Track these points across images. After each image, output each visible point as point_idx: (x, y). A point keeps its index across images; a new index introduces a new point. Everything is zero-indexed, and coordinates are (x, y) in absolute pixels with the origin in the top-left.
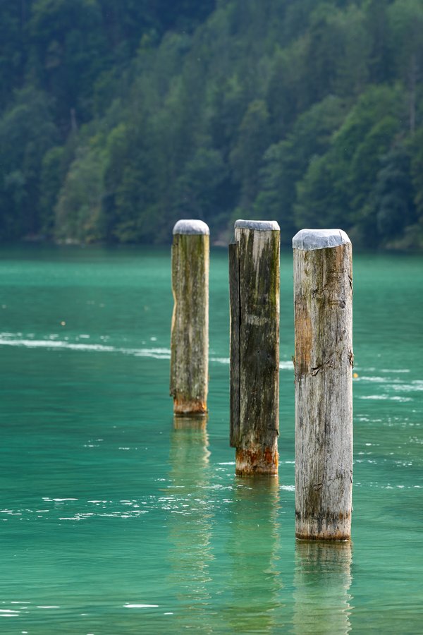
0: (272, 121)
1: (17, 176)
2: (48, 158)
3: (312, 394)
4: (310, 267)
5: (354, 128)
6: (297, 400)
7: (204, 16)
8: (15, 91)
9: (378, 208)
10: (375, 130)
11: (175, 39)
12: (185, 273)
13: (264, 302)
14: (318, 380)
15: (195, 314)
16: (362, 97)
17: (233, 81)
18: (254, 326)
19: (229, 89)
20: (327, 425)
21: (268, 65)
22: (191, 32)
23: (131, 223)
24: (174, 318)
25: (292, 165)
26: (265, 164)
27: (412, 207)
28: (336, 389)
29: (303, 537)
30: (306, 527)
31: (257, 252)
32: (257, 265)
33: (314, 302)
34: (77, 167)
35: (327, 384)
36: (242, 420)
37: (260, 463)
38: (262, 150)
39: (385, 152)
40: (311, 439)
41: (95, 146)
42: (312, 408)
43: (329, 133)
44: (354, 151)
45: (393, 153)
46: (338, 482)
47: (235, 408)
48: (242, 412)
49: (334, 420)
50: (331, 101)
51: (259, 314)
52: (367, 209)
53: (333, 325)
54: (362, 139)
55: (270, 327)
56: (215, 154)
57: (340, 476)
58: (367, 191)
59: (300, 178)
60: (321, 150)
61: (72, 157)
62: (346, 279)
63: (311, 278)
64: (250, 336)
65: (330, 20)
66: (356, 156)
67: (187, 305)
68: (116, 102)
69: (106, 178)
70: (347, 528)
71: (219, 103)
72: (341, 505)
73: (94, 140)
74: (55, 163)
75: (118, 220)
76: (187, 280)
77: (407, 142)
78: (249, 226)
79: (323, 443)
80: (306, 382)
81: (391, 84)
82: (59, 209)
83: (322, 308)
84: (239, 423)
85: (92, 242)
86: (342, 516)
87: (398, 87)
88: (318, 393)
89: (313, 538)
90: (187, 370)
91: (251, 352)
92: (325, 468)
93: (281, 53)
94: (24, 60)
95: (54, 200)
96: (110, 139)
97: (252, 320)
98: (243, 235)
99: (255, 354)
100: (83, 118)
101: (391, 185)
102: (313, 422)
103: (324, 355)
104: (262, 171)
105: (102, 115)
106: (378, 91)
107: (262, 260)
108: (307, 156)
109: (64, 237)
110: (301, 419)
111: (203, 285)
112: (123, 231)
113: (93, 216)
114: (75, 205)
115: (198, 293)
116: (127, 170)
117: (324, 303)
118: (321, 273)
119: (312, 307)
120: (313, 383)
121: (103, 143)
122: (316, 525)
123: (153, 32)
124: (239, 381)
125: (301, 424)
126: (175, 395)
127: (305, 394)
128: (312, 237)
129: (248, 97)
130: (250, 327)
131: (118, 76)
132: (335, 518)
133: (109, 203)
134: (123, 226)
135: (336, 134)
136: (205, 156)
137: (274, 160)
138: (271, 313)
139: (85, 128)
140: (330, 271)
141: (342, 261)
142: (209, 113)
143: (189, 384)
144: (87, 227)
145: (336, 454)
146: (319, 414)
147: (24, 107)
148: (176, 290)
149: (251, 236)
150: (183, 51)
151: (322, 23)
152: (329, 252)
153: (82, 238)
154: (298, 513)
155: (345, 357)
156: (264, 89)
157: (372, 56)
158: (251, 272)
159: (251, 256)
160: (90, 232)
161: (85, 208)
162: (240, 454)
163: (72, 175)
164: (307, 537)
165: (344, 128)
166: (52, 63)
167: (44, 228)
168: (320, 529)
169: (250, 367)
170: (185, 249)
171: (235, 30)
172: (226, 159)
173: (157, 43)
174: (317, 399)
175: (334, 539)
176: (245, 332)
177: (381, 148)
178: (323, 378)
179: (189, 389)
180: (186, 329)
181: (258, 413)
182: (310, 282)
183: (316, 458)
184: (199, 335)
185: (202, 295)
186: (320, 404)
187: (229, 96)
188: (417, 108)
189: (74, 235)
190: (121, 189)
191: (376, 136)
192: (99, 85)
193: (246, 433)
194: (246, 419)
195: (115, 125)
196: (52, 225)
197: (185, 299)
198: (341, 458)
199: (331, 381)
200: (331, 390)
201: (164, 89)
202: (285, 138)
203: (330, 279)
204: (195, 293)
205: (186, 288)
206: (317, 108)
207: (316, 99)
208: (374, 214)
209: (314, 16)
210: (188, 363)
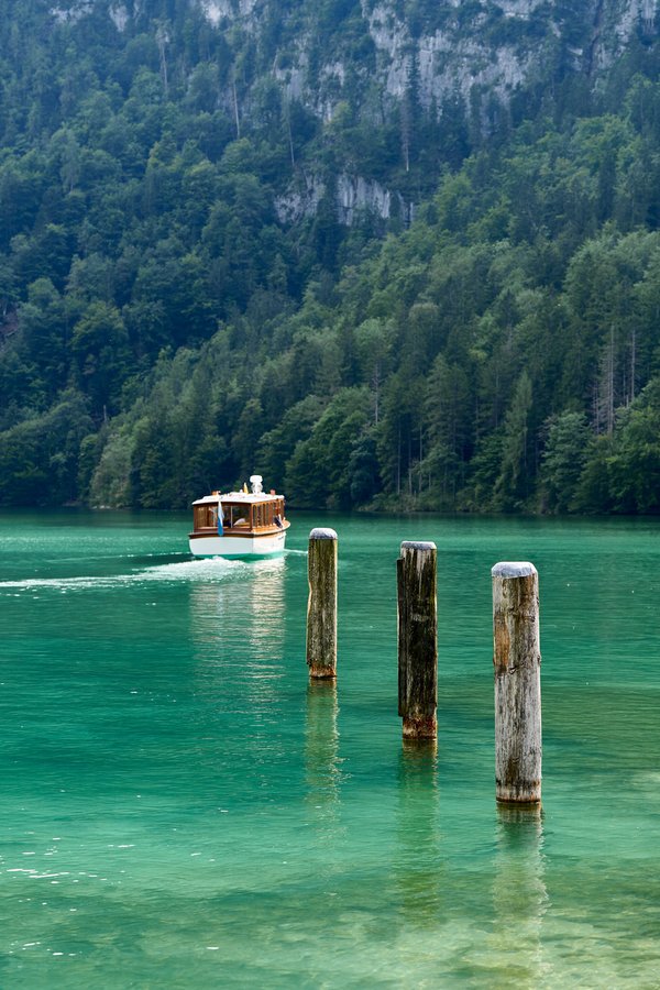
0: (265, 414)
1: (60, 457)
2: (85, 443)
3: (510, 688)
4: (507, 591)
5: (330, 420)
6: (496, 692)
7: (208, 336)
8: (60, 392)
9: (351, 480)
10: (347, 421)
11: (186, 353)
12: (319, 569)
13: (425, 604)
14: (515, 677)
15: (327, 600)
16: (336, 397)
17: (233, 384)
18: (418, 622)
19: (231, 390)
20: (523, 712)
21: (261, 372)
22: (198, 347)
23: (153, 493)
24: (309, 603)
25: (282, 448)
26: (260, 447)
27: (378, 479)
28: (529, 684)
29: (504, 801)
30: (507, 792)
31: (420, 566)
32: (420, 575)
33: (510, 618)
34: (109, 450)
35: (522, 680)
36: (408, 696)
37: (423, 729)
38: (257, 436)
39: (355, 438)
40: (509, 723)
41: (123, 434)
42: (510, 699)
43: (311, 424)
44: (331, 437)
45: (361, 439)
46: (531, 756)
47: (403, 686)
48: (409, 689)
49: (528, 708)
50: (312, 399)
51: (422, 614)
52: (342, 481)
53: (526, 635)
54: (337, 428)
55: (430, 623)
56: (219, 439)
57: (533, 752)
58: (342, 468)
59: (288, 458)
60: (304, 436)
61: (105, 442)
62: (535, 600)
63: (508, 599)
64: (415, 629)
65: (309, 339)
66: (332, 441)
67: (321, 593)
68: (139, 400)
69: (133, 458)
70: (538, 793)
71: (223, 401)
72: (534, 775)
73: (121, 429)
74: (91, 447)
75: (142, 490)
76: (321, 573)
77: (373, 430)
78: (413, 546)
79: (520, 725)
80: (505, 679)
81: (359, 386)
82: (94, 482)
83: (517, 622)
84: (405, 697)
85: (121, 507)
86: (535, 783)
87: (365, 388)
88: (515, 687)
89: (512, 801)
90: (321, 644)
91: (416, 643)
92: (521, 746)
93: (269, 363)
94: (67, 369)
95: (89, 475)
96: (136, 428)
97: (417, 618)
98: (408, 553)
99: (419, 643)
100: (113, 412)
101: (361, 462)
102: (511, 710)
103: (519, 658)
104: (258, 452)
105: (128, 410)
106: (348, 392)
107: (424, 573)
108: (294, 441)
109: (98, 503)
110: (501, 707)
111: (333, 578)
112: (146, 499)
113: (122, 487)
114: (107, 479)
115: (329, 584)
116: (150, 452)
117: (519, 618)
118: (516, 596)
119: (509, 622)
120: (510, 680)
121: (130, 431)
122: (514, 791)
123: (169, 347)
124: (405, 665)
125: (501, 712)
126: (311, 663)
127: (504, 689)
128: (509, 569)
129: (246, 396)
130: (415, 623)
131: (141, 380)
132: (529, 785)
133: (135, 477)
134: (147, 495)
135: (316, 424)
136: (212, 441)
137: (267, 444)
138: (431, 612)
139: (114, 419)
140: (523, 594)
141: (532, 586)
142: (215, 408)
143: (322, 654)
144: (117, 496)
145: (530, 735)
146: (516, 704)
147: (67, 404)
148: (312, 582)
149: (415, 554)
150: (193, 362)
151: (304, 341)
152: (522, 580)
153: (114, 504)
154: (498, 781)
155: (535, 659)
156: (258, 390)
157: (343, 366)
158: (415, 581)
159: (415, 569)
160: (120, 500)
161: (116, 481)
162: (407, 722)
163: (105, 457)
164: (507, 801)
165: (323, 419)
166: (89, 371)
167: (81, 497)
168: (518, 794)
169: (415, 654)
170: (319, 550)
171: (233, 346)
172: (228, 443)
173: (172, 356)
174: (514, 692)
175: (530, 802)
176: (410, 628)
177: (352, 435)
178: (519, 676)
179: (323, 659)
180: (320, 612)
181: (422, 689)
182: (508, 603)
183: (514, 738)
184: (330, 616)
185: (333, 585)
186: (516, 696)
187: (230, 396)
188: (380, 404)
189: (106, 502)
190: (144, 466)
191: (348, 426)
192: (125, 388)
193: (412, 705)
194: (411, 695)
195: (139, 417)
196: (87, 493)
197: (319, 588)
198: (534, 738)
199: (525, 678)
200: (525, 684)
201: (178, 390)
202: (276, 428)
203: (523, 600)
204: (327, 584)
205: (320, 580)
206: (300, 404)
207: (300, 398)
208: (348, 485)
209: (297, 337)
210: (321, 638)
